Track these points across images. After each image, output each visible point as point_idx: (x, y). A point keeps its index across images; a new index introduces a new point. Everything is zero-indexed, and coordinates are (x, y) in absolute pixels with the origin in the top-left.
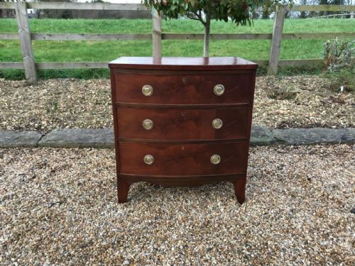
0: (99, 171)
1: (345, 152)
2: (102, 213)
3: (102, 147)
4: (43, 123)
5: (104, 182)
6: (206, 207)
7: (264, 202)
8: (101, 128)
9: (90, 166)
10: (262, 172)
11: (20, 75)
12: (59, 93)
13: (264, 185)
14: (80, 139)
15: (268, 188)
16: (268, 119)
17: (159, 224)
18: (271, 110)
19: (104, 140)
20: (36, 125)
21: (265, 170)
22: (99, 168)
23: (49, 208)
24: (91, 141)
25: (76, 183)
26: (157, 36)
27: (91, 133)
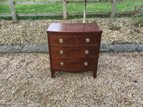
0: (44, 64)
1: (136, 55)
2: (46, 82)
3: (45, 53)
4: (22, 42)
5: (46, 69)
6: (82, 79)
7: (103, 77)
8: (44, 44)
9: (40, 61)
10: (104, 64)
11: (10, 18)
12: (27, 27)
13: (104, 70)
14: (36, 50)
15: (105, 71)
16: (108, 40)
17: (66, 86)
18: (110, 36)
19: (45, 50)
20: (19, 43)
21: (105, 64)
22: (44, 63)
23: (27, 79)
24: (40, 51)
25: (36, 69)
26: (65, 2)
27: (40, 47)
